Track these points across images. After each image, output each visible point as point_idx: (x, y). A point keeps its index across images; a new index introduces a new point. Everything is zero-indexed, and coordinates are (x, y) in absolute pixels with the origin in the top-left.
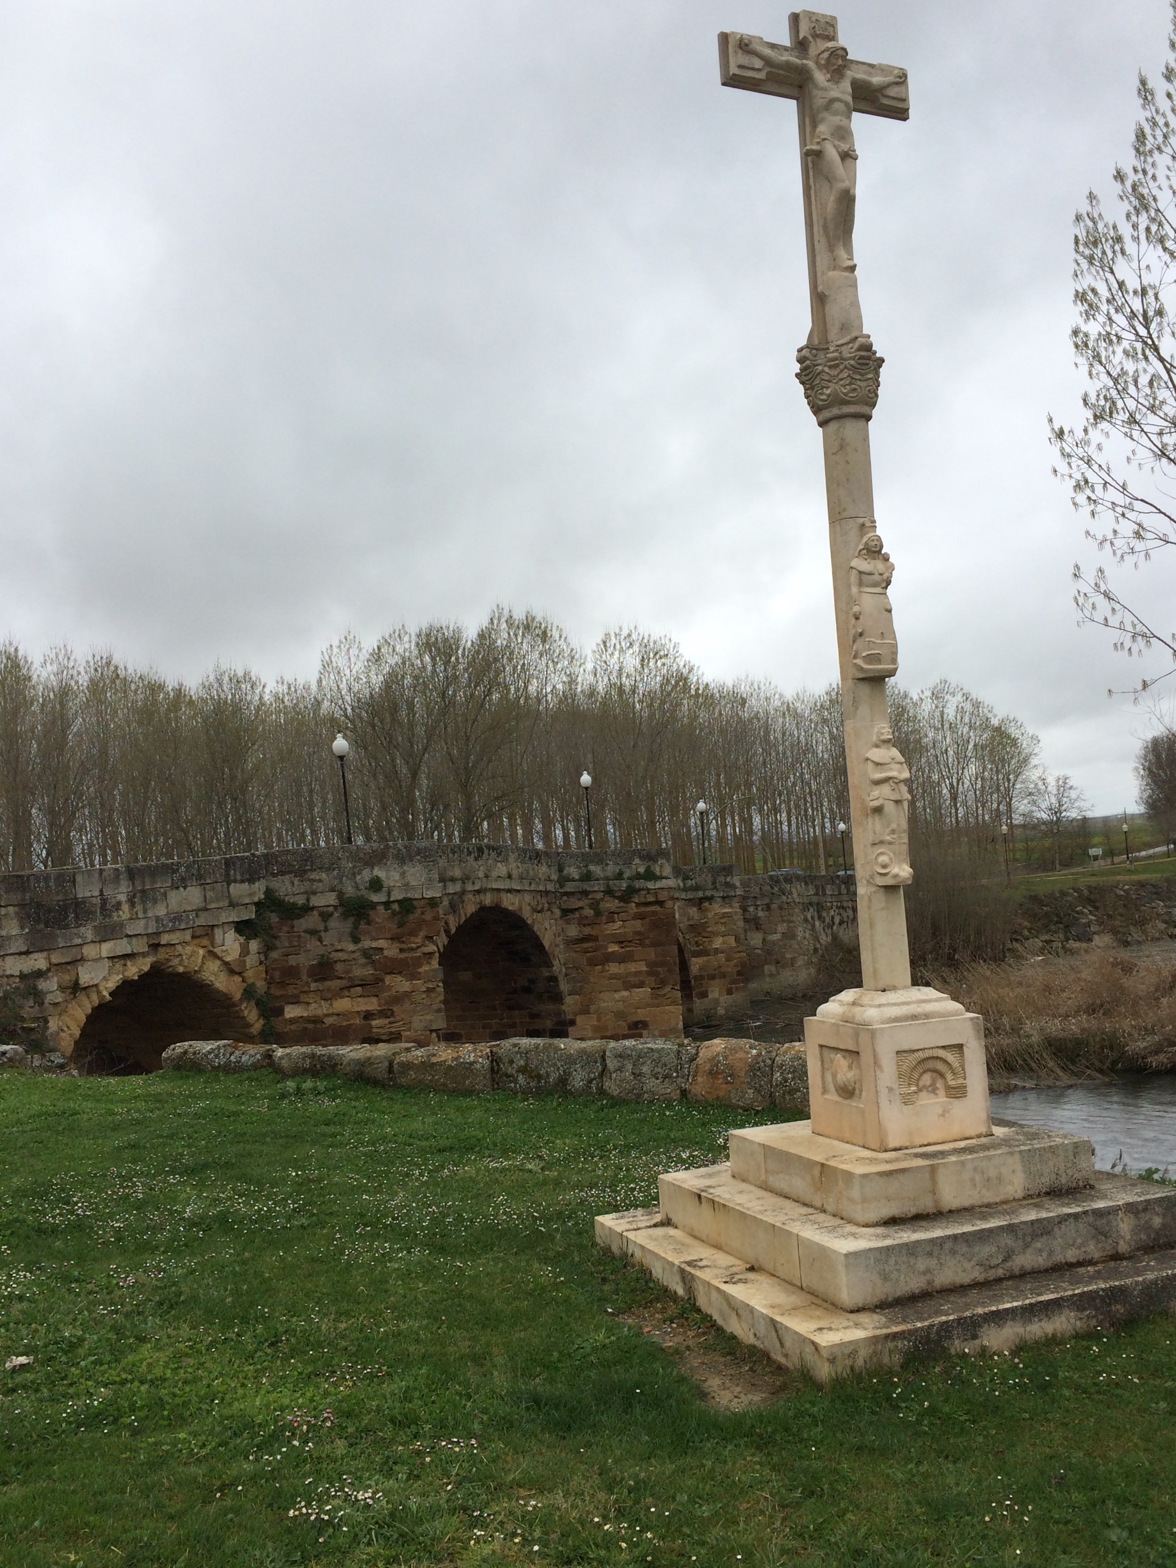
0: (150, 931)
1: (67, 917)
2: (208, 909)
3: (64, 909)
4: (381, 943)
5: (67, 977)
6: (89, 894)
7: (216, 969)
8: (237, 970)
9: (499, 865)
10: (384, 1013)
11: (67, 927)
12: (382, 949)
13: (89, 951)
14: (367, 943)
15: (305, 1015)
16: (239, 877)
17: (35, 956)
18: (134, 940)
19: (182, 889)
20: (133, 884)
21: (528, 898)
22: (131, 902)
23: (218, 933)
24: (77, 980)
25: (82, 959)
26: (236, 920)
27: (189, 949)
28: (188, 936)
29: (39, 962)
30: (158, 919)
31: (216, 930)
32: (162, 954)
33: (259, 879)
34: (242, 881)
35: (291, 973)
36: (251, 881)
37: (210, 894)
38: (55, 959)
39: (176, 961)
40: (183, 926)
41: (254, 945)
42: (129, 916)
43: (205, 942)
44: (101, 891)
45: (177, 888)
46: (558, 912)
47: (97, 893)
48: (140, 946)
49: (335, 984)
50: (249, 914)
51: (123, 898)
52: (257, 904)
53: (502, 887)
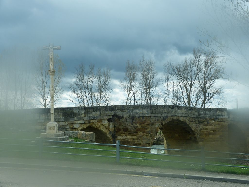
0: (88, 119)
1: (71, 115)
2: (101, 116)
3: (71, 114)
4: (138, 125)
5: (71, 126)
6: (76, 112)
7: (103, 127)
8: (107, 128)
9: (179, 110)
10: (138, 139)
11: (71, 117)
12: (137, 126)
13: (76, 122)
14: (135, 125)
15: (122, 138)
16: (108, 110)
17: (65, 122)
18: (85, 121)
19: (95, 112)
20: (85, 110)
21: (187, 118)
22: (85, 114)
23: (103, 121)
24: (73, 127)
25: (74, 123)
26: (107, 118)
27: (97, 123)
28: (96, 121)
29: (66, 123)
30: (90, 117)
31: (103, 120)
32: (91, 124)
33: (113, 111)
34: (109, 111)
35: (119, 130)
36: (111, 111)
37: (102, 113)
38: (69, 123)
39: (94, 125)
40: (95, 119)
41: (111, 124)
42: (84, 116)
43: (101, 122)
44: (79, 111)
45: (95, 111)
46: (197, 122)
47: (78, 111)
48: (86, 122)
49: (128, 133)
50: (111, 117)
51: (83, 113)
52: (112, 116)
53: (179, 115)
